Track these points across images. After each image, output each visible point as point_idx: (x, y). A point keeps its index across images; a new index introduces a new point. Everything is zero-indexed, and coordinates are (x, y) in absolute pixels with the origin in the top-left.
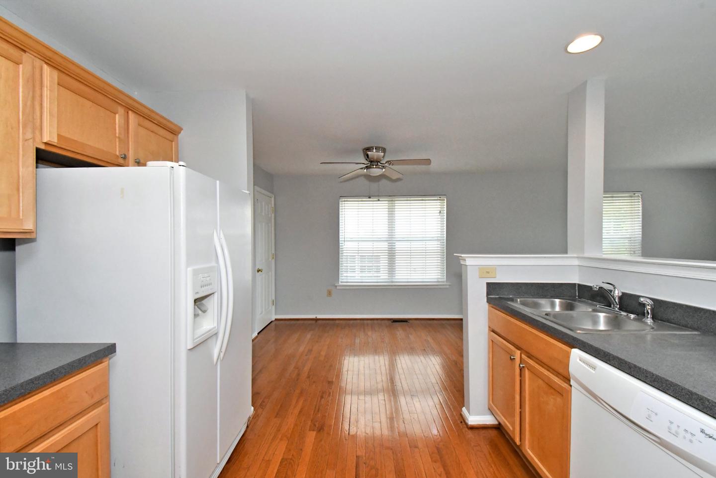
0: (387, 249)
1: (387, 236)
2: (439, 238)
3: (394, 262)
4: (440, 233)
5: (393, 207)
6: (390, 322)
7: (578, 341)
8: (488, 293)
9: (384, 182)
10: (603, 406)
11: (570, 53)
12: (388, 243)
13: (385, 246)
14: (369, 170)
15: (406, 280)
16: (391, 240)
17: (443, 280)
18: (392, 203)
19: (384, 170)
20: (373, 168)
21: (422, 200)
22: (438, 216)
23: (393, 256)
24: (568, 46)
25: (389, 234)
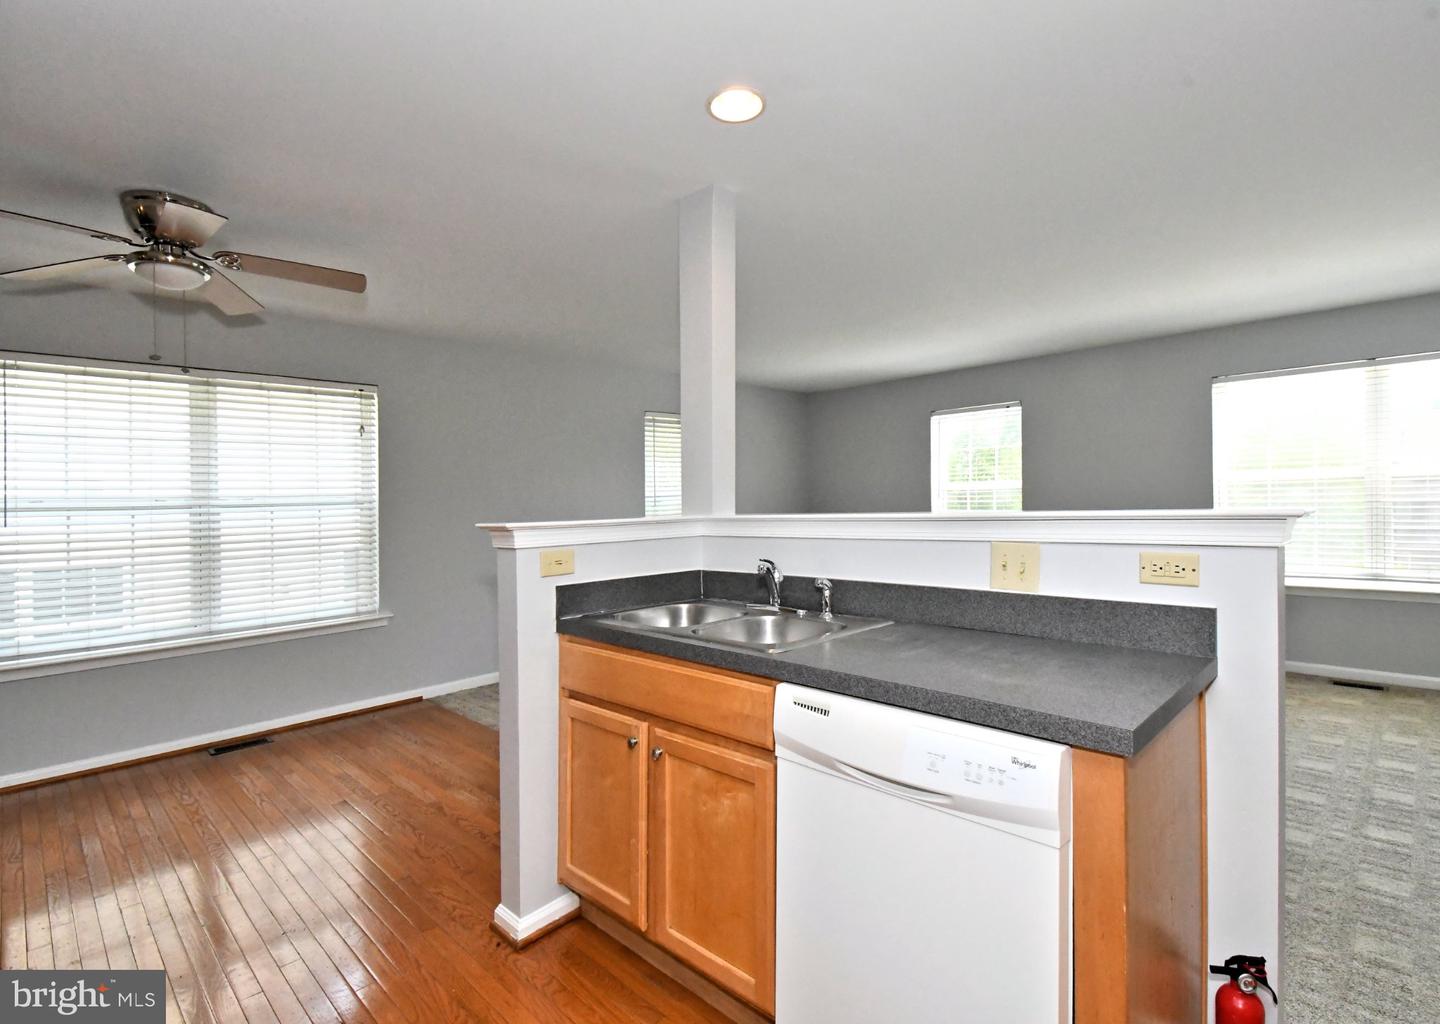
0: (188, 532)
1: (189, 492)
2: (359, 498)
3: (217, 572)
4: (360, 484)
5: (212, 404)
6: (205, 756)
7: (785, 667)
8: (561, 611)
9: (203, 319)
10: (849, 778)
11: (717, 119)
12: (191, 514)
13: (179, 523)
14: (148, 267)
15: (261, 622)
16: (202, 508)
17: (369, 608)
18: (208, 392)
19: (207, 277)
20: (166, 262)
21: (310, 392)
22: (356, 438)
23: (214, 553)
24: (713, 98)
25: (196, 486)
